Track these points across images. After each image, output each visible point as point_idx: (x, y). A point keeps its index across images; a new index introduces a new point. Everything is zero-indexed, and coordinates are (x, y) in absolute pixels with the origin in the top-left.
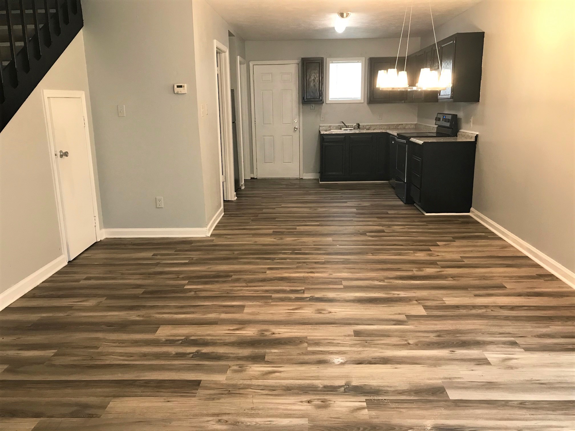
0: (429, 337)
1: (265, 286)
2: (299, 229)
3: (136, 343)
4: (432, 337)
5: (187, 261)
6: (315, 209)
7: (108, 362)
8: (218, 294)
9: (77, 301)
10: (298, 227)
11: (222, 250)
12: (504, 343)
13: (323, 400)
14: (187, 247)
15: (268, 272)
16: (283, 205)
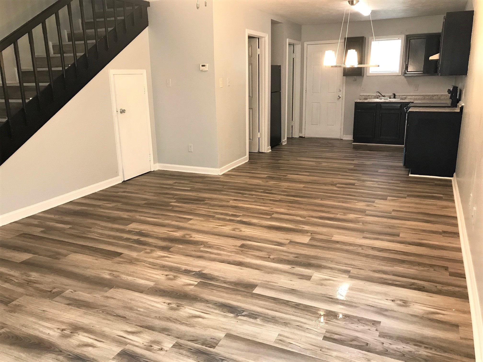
0: (289, 256)
1: (218, 210)
2: (289, 176)
3: (112, 229)
4: (291, 257)
5: (189, 189)
6: (320, 164)
7: (89, 236)
8: (185, 210)
9: (106, 203)
10: (289, 175)
11: (218, 185)
12: (339, 270)
13: (175, 276)
14: (200, 180)
15: (231, 202)
16: (298, 159)
